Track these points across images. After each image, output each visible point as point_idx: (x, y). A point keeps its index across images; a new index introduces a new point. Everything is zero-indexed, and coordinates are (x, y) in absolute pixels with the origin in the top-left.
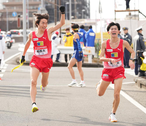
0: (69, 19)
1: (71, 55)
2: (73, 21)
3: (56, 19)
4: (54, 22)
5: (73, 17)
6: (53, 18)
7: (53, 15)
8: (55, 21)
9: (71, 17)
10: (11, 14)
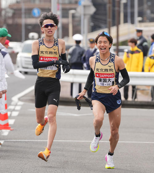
0: (133, 22)
1: (137, 87)
2: (140, 26)
3: (109, 22)
4: (106, 27)
5: (140, 19)
6: (106, 20)
7: (105, 14)
8: (108, 25)
9: (137, 19)
10: (29, 12)
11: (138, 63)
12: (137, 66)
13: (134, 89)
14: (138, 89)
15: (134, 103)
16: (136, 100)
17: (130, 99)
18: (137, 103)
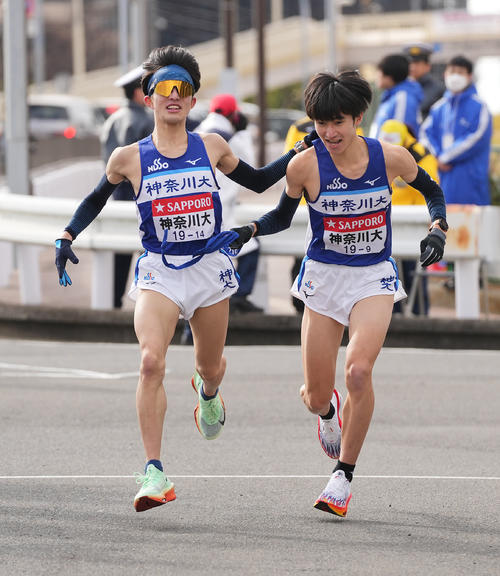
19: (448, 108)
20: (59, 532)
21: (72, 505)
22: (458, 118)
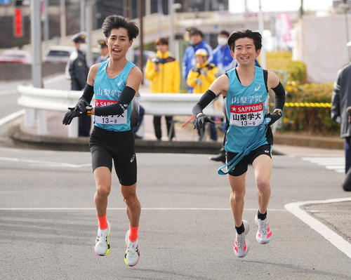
0: (166, 12)
3: (127, 12)
5: (178, 6)
9: (174, 6)
11: (173, 77)
12: (173, 84)
13: (170, 121)
14: (176, 122)
15: (170, 144)
16: (174, 139)
17: (165, 138)
18: (176, 145)
19: (219, 53)
20: (55, 232)
21: (60, 221)
22: (224, 57)
